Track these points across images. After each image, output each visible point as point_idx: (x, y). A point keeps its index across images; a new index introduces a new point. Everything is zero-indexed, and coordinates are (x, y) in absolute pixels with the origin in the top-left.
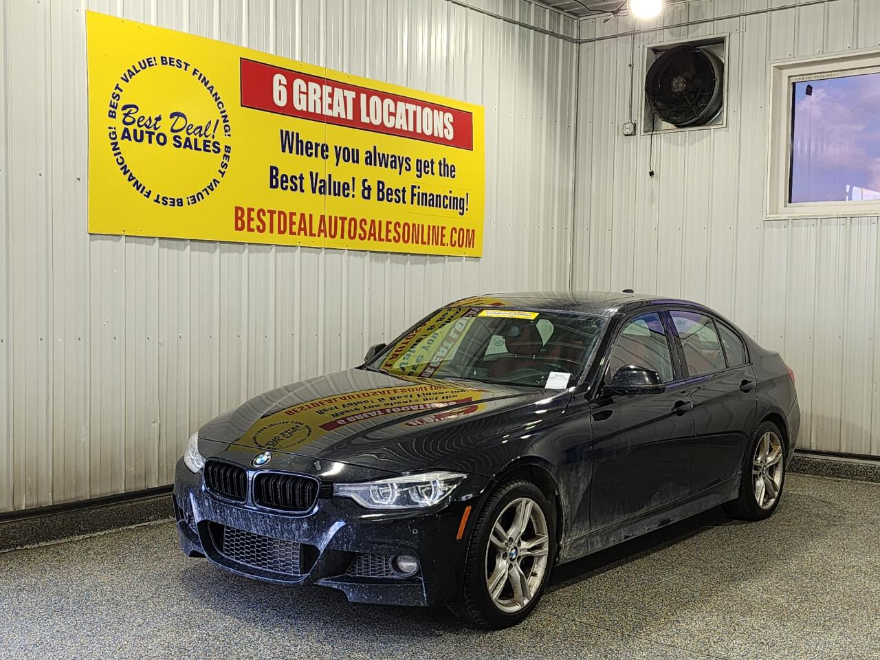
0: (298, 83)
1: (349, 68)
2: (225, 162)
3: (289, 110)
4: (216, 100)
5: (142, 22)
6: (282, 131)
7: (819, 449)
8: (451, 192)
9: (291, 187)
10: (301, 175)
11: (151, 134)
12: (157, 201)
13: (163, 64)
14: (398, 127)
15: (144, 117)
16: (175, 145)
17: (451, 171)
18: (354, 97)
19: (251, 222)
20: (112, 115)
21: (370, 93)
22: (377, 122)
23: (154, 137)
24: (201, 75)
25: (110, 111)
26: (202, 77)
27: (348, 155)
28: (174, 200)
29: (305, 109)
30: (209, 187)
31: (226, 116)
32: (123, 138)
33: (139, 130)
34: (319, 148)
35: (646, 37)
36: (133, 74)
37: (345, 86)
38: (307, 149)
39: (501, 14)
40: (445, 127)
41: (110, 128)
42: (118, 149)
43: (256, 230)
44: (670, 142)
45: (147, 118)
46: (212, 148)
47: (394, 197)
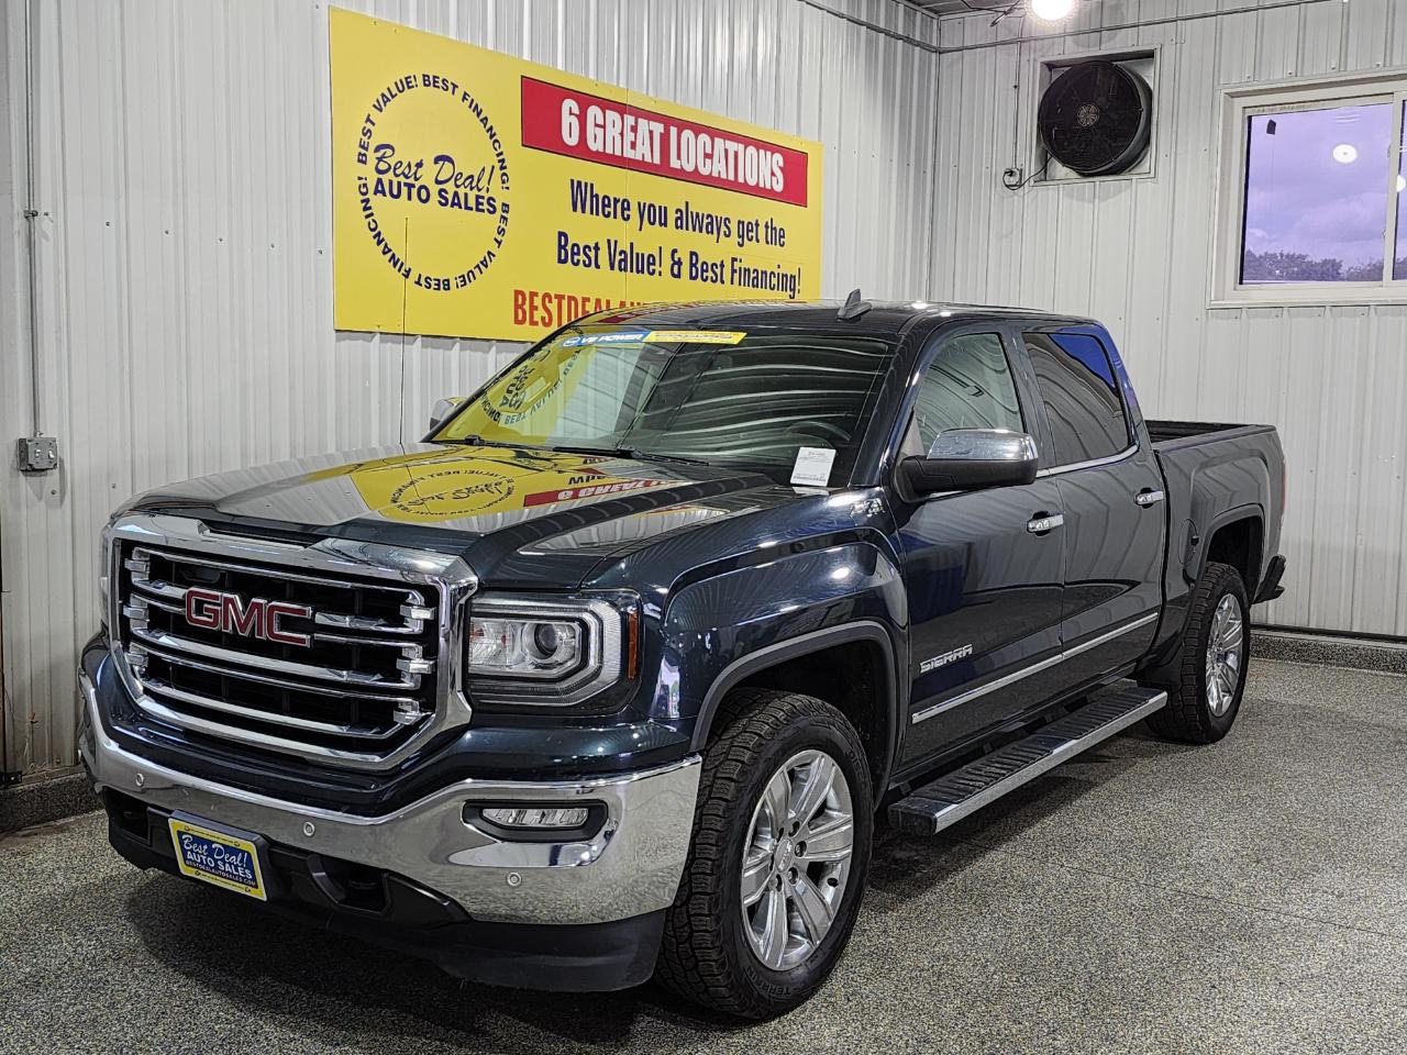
0: (593, 111)
1: (656, 90)
2: (503, 226)
3: (582, 152)
4: (491, 137)
5: (398, 22)
6: (572, 181)
7: (1279, 623)
8: (779, 267)
9: (584, 262)
10: (597, 244)
11: (410, 186)
12: (418, 283)
13: (425, 85)
14: (715, 174)
15: (401, 163)
16: (440, 202)
17: (780, 237)
18: (663, 131)
19: (535, 312)
20: (362, 160)
21: (682, 125)
22: (689, 168)
23: (414, 191)
24: (473, 101)
25: (360, 154)
26: (473, 106)
27: (654, 215)
28: (439, 280)
29: (601, 150)
30: (482, 263)
31: (503, 161)
32: (375, 193)
33: (395, 180)
34: (619, 205)
35: (1038, 48)
36: (389, 100)
37: (652, 116)
38: (604, 206)
39: (844, 10)
40: (773, 174)
41: (360, 178)
42: (370, 208)
43: (540, 323)
44: (1072, 197)
45: (405, 164)
46: (486, 206)
47: (710, 274)
